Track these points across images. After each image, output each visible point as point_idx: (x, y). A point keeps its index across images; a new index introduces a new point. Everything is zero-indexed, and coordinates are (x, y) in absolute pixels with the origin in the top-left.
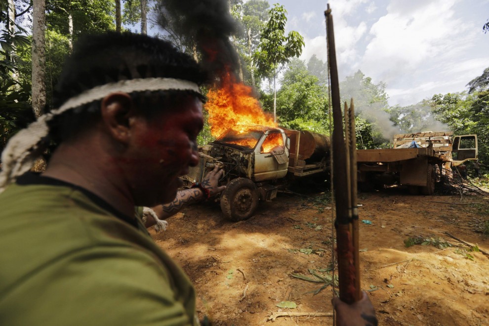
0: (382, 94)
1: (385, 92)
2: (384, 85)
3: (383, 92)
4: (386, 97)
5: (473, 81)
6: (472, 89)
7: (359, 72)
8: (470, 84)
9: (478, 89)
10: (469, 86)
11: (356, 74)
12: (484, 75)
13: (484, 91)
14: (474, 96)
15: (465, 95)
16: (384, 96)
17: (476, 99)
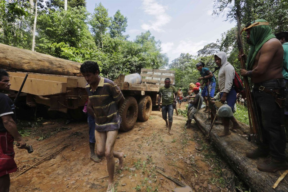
0: (159, 48)
1: (161, 47)
2: (160, 42)
3: (160, 46)
4: (161, 50)
5: (200, 51)
6: (199, 55)
7: (149, 32)
8: (198, 52)
9: (201, 55)
10: (198, 53)
11: (147, 32)
12: (204, 49)
13: (203, 57)
14: (199, 58)
15: (196, 57)
16: (160, 49)
17: (200, 60)
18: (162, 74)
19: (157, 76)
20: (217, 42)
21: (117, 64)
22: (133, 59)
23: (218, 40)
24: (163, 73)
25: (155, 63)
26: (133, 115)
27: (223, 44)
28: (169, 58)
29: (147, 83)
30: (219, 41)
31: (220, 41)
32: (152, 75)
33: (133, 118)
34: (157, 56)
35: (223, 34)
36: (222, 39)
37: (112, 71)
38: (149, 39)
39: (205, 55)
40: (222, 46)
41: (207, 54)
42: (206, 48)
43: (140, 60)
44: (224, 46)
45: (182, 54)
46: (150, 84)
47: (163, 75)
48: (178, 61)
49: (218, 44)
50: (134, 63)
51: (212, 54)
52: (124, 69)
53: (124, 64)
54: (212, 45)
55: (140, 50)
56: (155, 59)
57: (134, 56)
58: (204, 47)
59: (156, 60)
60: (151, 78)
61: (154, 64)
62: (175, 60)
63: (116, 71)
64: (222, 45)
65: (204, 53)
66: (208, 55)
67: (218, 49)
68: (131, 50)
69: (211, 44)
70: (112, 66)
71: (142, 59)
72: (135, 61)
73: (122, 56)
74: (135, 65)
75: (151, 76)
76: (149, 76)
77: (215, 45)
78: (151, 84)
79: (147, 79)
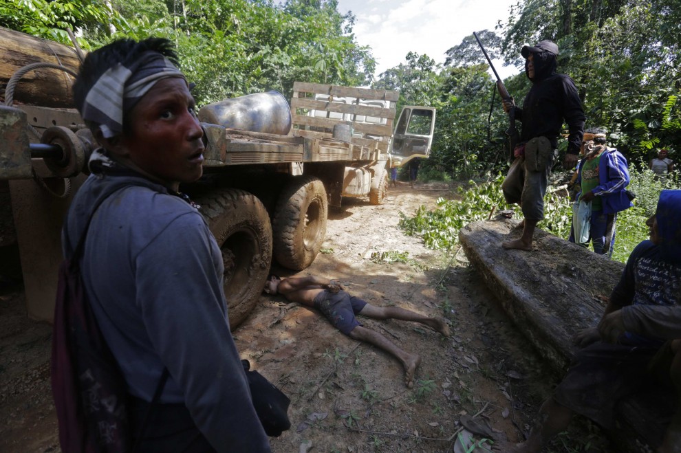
0: (349, 35)
1: (353, 32)
3: (350, 31)
5: (451, 49)
6: (448, 61)
8: (447, 52)
9: (453, 63)
10: (446, 55)
12: (462, 46)
13: (458, 67)
14: (447, 72)
15: (440, 67)
16: (351, 37)
17: (448, 75)
18: (357, 101)
19: (344, 109)
20: (496, 27)
21: (226, 70)
22: (275, 58)
23: (501, 23)
24: (361, 100)
25: (339, 73)
26: (251, 264)
27: (512, 34)
28: (376, 60)
29: (312, 129)
30: (501, 27)
31: (504, 26)
32: (328, 104)
33: (249, 275)
34: (344, 51)
35: (513, 8)
36: (510, 21)
37: (213, 91)
38: (321, 7)
39: (461, 64)
40: (508, 39)
41: (469, 61)
42: (468, 43)
43: (296, 62)
44: (512, 41)
45: (410, 54)
46: (322, 131)
47: (360, 104)
48: (393, 76)
49: (498, 35)
50: (280, 71)
51: (479, 61)
52: (250, 86)
53: (248, 70)
54: (482, 37)
55: (296, 35)
56: (339, 60)
57: (278, 48)
58: (464, 41)
59: (340, 64)
60: (323, 114)
61: (335, 76)
62: (387, 73)
63: (224, 91)
64: (510, 35)
65: (462, 57)
66: (470, 64)
67: (496, 49)
68: (270, 31)
69: (482, 32)
70: (212, 75)
71: (301, 59)
72: (282, 66)
73: (242, 46)
74: (282, 78)
75: (324, 106)
76: (318, 109)
77: (491, 36)
78: (323, 133)
79: (313, 115)
